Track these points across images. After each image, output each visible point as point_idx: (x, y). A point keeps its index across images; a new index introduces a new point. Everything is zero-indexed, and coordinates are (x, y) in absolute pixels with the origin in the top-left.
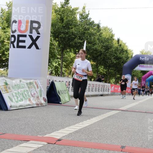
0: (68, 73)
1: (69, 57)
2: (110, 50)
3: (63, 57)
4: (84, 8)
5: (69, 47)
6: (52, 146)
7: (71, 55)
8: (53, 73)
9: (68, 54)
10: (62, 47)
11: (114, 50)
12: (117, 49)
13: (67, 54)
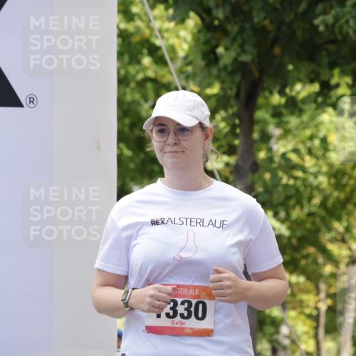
0: (316, 319)
1: (309, 162)
3: (255, 167)
5: (312, 58)
7: (333, 139)
9: (305, 126)
10: (238, 66)
13: (287, 132)
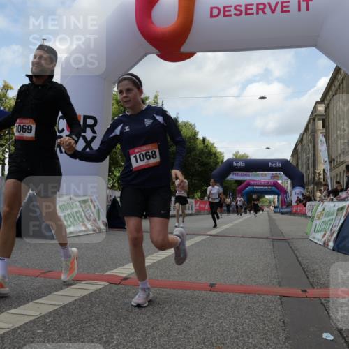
2: (193, 153)
4: (156, 97)
6: (115, 287)
8: (115, 186)
11: (198, 153)
12: (202, 152)
